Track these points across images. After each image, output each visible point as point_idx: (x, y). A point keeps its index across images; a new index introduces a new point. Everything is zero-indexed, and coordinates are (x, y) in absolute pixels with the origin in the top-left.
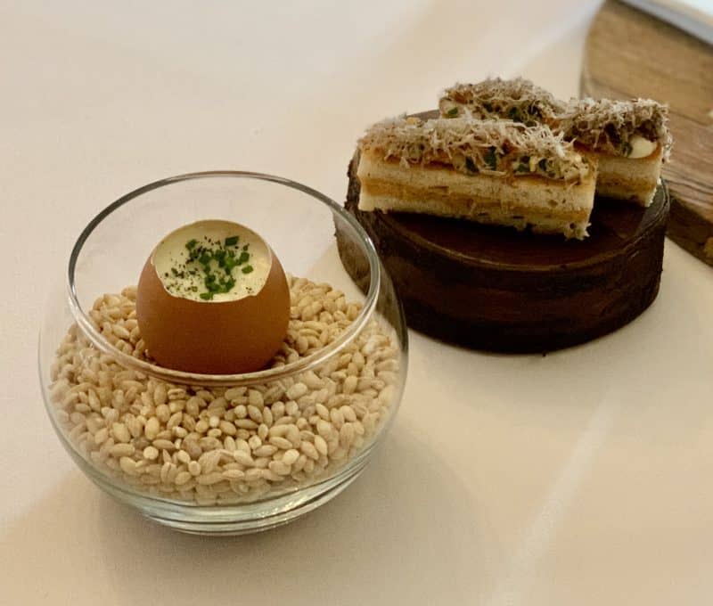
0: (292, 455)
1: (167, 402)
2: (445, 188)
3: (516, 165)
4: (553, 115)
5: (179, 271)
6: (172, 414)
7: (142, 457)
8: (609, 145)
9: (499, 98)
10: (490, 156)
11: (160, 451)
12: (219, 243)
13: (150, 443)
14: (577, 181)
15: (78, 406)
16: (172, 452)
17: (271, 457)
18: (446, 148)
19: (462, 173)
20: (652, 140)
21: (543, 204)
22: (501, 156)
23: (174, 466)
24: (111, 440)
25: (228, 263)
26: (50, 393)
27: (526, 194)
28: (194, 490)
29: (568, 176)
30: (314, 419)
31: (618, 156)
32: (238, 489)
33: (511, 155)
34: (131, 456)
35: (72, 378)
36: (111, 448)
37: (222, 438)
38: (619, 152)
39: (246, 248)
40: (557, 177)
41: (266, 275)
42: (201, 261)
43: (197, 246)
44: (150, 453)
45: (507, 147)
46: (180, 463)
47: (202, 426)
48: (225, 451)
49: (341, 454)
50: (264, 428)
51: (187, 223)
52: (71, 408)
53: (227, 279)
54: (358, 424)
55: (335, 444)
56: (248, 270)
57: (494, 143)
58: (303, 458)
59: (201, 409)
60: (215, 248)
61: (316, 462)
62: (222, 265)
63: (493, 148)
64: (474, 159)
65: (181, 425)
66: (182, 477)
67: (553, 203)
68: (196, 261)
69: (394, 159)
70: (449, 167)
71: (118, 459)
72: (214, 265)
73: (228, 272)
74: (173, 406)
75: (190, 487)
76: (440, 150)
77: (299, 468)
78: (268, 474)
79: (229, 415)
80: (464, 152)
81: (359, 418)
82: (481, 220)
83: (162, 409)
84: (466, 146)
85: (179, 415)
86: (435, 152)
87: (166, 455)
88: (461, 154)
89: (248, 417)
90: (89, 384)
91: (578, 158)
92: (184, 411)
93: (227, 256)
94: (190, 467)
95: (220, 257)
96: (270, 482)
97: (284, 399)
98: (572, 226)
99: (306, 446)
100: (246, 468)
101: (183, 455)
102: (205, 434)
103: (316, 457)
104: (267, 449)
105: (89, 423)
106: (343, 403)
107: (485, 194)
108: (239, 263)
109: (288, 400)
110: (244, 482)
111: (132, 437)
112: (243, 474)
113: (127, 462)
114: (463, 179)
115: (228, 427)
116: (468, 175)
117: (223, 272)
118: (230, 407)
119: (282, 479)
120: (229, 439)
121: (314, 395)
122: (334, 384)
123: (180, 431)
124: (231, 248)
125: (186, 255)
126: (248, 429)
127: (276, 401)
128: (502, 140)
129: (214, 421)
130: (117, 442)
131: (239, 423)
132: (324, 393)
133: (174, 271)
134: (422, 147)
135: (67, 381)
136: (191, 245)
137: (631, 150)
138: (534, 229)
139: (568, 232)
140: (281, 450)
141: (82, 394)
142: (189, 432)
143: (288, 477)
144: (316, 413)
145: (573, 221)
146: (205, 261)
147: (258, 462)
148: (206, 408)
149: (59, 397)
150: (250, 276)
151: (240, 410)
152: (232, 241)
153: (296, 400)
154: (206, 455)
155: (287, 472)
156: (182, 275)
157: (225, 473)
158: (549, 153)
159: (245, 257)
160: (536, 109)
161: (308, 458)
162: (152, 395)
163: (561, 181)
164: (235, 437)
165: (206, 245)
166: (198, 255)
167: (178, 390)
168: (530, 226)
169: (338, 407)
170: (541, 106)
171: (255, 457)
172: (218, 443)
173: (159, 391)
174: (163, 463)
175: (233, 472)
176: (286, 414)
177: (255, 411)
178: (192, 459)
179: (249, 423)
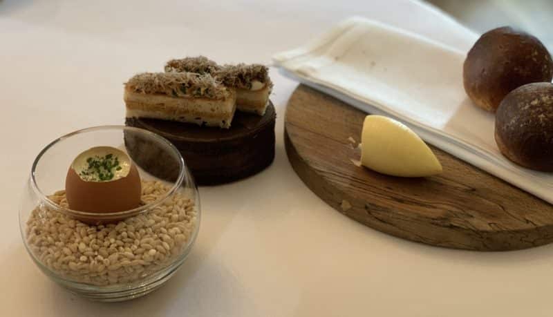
0: (153, 251)
1: (88, 235)
2: (163, 104)
3: (195, 92)
4: (215, 71)
5: (86, 172)
6: (91, 240)
7: (80, 261)
8: (241, 84)
9: (190, 64)
10: (183, 88)
11: (88, 257)
12: (103, 158)
13: (83, 254)
14: (223, 99)
15: (43, 243)
16: (94, 257)
17: (143, 254)
18: (162, 85)
19: (170, 96)
20: (262, 82)
21: (209, 111)
22: (188, 88)
23: (96, 262)
24: (63, 256)
25: (109, 166)
26: (27, 241)
27: (200, 106)
28: (107, 274)
29: (219, 96)
30: (161, 235)
31: (245, 90)
32: (128, 270)
33: (192, 87)
34: (74, 261)
35: (37, 232)
36: (63, 259)
37: (118, 247)
38: (245, 87)
39: (116, 159)
40: (214, 97)
41: (129, 169)
42: (95, 167)
43: (93, 160)
44: (83, 258)
45: (190, 84)
46: (99, 261)
47: (106, 243)
48: (120, 253)
49: (176, 249)
50: (137, 241)
51: (86, 149)
52: (40, 245)
53: (109, 174)
54: (182, 235)
55: (172, 244)
56: (119, 169)
57: (184, 82)
58: (158, 253)
59: (105, 237)
60: (102, 161)
61: (165, 254)
62: (106, 168)
63: (184, 84)
64: (175, 90)
65: (96, 244)
66: (101, 268)
67: (213, 110)
68: (93, 167)
69: (138, 91)
70: (164, 94)
71: (68, 264)
72: (102, 169)
73: (109, 171)
74: (91, 236)
75: (105, 272)
76: (160, 86)
77: (157, 257)
78: (142, 262)
79: (119, 237)
80: (171, 87)
81: (182, 232)
82: (182, 120)
83: (85, 239)
84: (171, 84)
85: (94, 241)
86: (158, 87)
87: (91, 258)
88: (169, 88)
89: (129, 237)
90: (46, 233)
91: (224, 89)
92: (97, 238)
93: (108, 163)
94: (104, 262)
95: (104, 165)
96: (143, 266)
97: (144, 227)
98: (224, 122)
99: (159, 247)
100: (132, 259)
101: (100, 257)
102: (109, 247)
103: (164, 251)
104: (140, 250)
105: (50, 250)
106: (173, 226)
107: (181, 107)
108: (115, 166)
109: (146, 227)
110: (131, 267)
111: (73, 253)
112: (130, 262)
113: (72, 265)
114: (171, 99)
115: (120, 243)
116: (173, 97)
117: (107, 171)
118: (119, 233)
119: (149, 263)
120: (121, 248)
121: (159, 224)
122: (167, 219)
123: (96, 246)
124: (110, 160)
125: (88, 165)
126: (130, 242)
127: (140, 228)
128: (188, 80)
129: (112, 240)
130: (66, 255)
131: (125, 240)
132: (164, 222)
133: (83, 172)
134: (151, 85)
135: (34, 234)
136: (89, 160)
137: (251, 86)
138: (206, 124)
139: (221, 125)
140: (147, 250)
141: (44, 238)
142: (101, 247)
143: (152, 262)
144: (161, 232)
145: (223, 119)
146: (97, 167)
147: (137, 257)
148: (107, 236)
149: (32, 241)
150: (121, 171)
151: (124, 234)
152: (109, 156)
153: (150, 227)
154: (111, 256)
155: (152, 259)
156: (87, 174)
157: (122, 263)
158: (210, 86)
159: (117, 163)
160: (207, 69)
161: (161, 252)
162: (80, 233)
163: (216, 99)
164: (123, 247)
165: (97, 160)
166: (93, 165)
167: (92, 229)
168: (204, 123)
169: (171, 228)
170: (210, 67)
171: (135, 255)
172: (116, 250)
173: (82, 231)
174: (90, 262)
175: (126, 262)
176: (146, 234)
177: (132, 234)
178: (104, 258)
179: (130, 240)
